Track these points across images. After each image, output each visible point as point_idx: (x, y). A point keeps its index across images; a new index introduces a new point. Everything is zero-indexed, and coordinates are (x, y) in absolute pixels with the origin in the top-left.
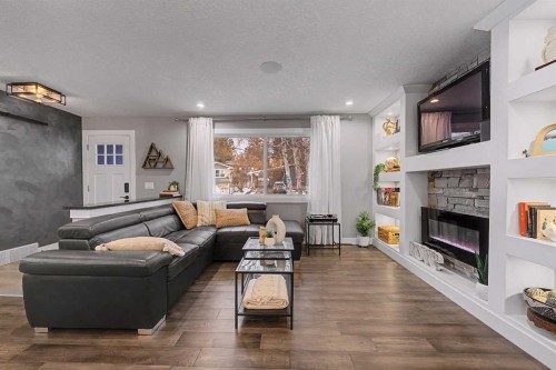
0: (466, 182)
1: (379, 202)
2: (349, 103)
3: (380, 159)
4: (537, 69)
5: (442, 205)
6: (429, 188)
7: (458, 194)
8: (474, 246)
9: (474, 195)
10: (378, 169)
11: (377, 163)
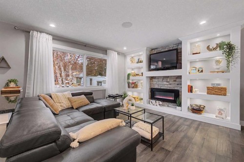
0: (165, 80)
1: (129, 87)
2: (125, 48)
3: (129, 71)
4: (193, 54)
5: (156, 87)
6: (150, 82)
7: (162, 83)
8: (172, 98)
9: (168, 83)
10: (129, 75)
11: (128, 73)
